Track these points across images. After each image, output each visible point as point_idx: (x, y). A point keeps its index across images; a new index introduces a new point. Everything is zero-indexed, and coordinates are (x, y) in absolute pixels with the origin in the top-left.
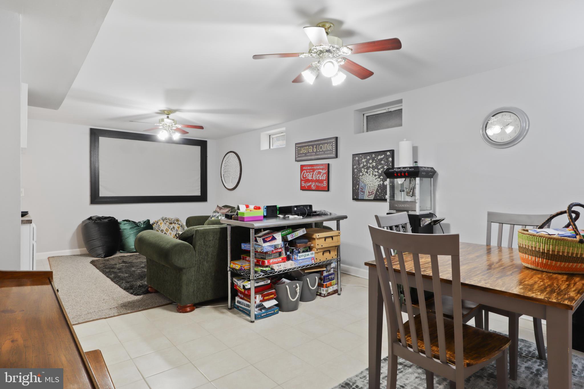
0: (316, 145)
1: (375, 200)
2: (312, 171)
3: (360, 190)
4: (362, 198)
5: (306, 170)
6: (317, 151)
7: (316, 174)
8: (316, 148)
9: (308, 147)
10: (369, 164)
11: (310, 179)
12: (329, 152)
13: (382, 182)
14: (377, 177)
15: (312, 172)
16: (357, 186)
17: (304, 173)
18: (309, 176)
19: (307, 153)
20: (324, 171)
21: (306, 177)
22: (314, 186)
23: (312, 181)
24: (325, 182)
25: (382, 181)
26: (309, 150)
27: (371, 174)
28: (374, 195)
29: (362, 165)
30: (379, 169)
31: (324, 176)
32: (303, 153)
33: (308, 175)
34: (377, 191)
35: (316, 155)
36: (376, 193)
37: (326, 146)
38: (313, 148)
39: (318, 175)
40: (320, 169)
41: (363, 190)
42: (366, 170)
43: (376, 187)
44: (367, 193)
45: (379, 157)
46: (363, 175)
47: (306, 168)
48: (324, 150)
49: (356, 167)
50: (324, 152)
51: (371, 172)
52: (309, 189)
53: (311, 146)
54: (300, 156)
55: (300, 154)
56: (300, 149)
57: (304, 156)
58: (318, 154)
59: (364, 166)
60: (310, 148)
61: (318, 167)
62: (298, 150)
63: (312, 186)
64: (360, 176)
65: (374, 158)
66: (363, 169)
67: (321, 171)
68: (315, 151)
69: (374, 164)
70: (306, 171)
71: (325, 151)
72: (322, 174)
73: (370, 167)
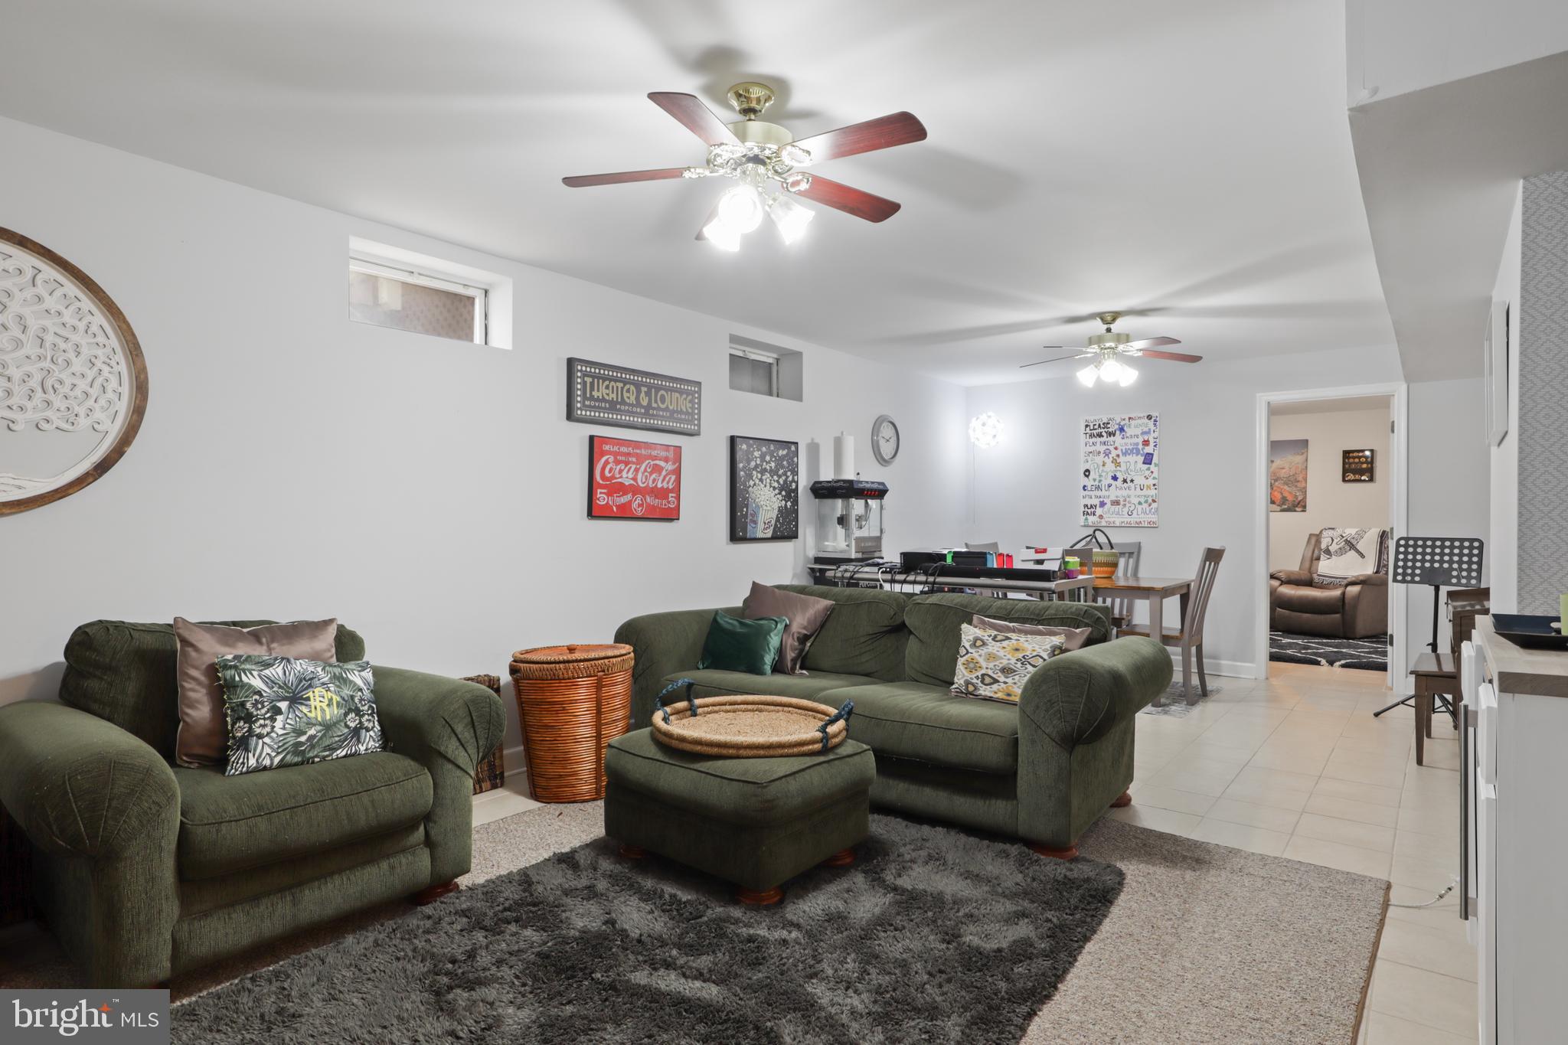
0: (650, 387)
1: (775, 538)
2: (634, 460)
3: (750, 518)
4: (753, 536)
5: (615, 454)
6: (649, 407)
7: (645, 470)
8: (648, 394)
9: (620, 385)
10: (765, 464)
11: (627, 484)
12: (683, 417)
13: (784, 502)
14: (777, 491)
15: (634, 463)
16: (745, 509)
17: (607, 462)
18: (624, 474)
19: (617, 402)
20: (670, 467)
21: (613, 477)
22: (639, 505)
23: (635, 490)
24: (672, 497)
25: (784, 500)
26: (625, 395)
27: (768, 485)
28: (772, 528)
29: (753, 464)
30: (780, 477)
31: (670, 478)
32: (603, 400)
33: (621, 471)
34: (776, 522)
35: (646, 414)
36: (776, 525)
37: (677, 398)
38: (639, 392)
39: (654, 476)
40: (660, 460)
41: (755, 519)
42: (759, 476)
43: (776, 512)
44: (761, 526)
45: (781, 453)
46: (755, 484)
47: (616, 449)
48: (671, 408)
49: (744, 467)
50: (672, 414)
51: (768, 480)
52: (624, 514)
53: (633, 384)
54: (590, 406)
55: (592, 398)
56: (592, 384)
57: (605, 408)
58: (653, 415)
59: (757, 466)
60: (628, 391)
61: (654, 453)
62: (584, 383)
63: (634, 505)
64: (750, 486)
65: (773, 452)
66: (754, 472)
67: (662, 463)
68: (645, 403)
69: (773, 465)
70: (615, 458)
71: (673, 412)
72: (664, 473)
73: (765, 470)
